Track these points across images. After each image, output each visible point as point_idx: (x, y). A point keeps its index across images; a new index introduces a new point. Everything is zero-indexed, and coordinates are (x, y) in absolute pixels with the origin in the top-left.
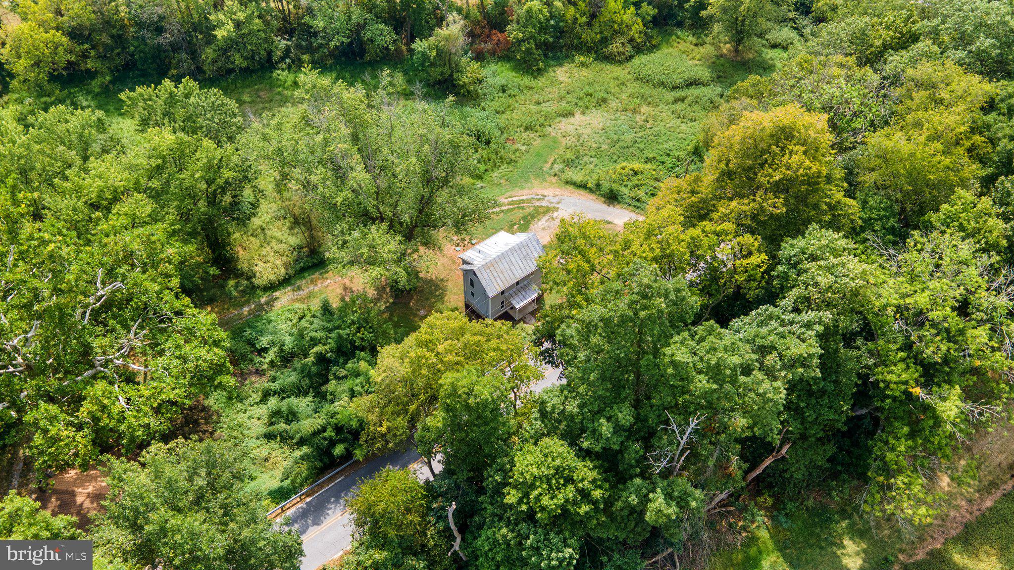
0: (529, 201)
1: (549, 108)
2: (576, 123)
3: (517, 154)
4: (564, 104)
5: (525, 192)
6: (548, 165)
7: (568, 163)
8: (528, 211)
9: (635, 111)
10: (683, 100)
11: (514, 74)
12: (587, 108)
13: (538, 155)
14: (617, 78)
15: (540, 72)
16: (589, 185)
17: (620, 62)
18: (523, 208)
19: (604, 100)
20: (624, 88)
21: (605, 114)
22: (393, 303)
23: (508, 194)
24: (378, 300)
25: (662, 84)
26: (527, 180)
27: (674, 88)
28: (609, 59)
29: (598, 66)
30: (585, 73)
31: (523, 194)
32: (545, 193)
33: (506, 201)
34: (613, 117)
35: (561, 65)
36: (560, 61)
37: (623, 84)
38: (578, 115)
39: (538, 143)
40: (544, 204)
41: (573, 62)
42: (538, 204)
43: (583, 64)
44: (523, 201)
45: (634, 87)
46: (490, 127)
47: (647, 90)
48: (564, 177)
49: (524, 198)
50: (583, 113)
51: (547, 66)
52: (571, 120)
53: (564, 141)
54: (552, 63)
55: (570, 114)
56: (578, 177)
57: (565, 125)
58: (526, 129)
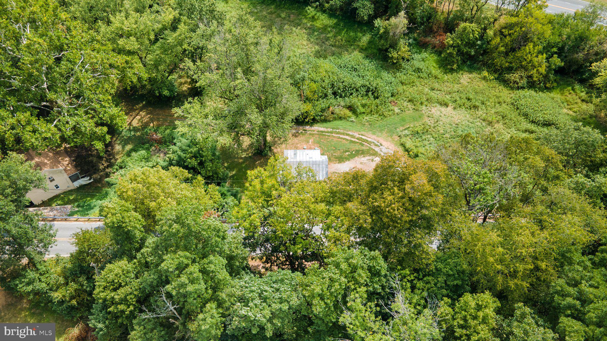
0: (369, 143)
1: (434, 95)
2: (444, 113)
3: (390, 113)
4: (448, 97)
5: (374, 137)
6: (401, 128)
7: (416, 134)
8: (364, 148)
9: (490, 123)
10: (532, 132)
11: (435, 65)
12: (460, 106)
13: (403, 120)
14: (498, 97)
15: (452, 71)
16: (411, 153)
17: (512, 88)
18: (363, 145)
19: (475, 107)
20: (497, 105)
21: (468, 116)
23: (363, 133)
25: (526, 115)
26: (381, 131)
27: (533, 122)
28: (506, 83)
29: (495, 83)
30: (483, 85)
31: (371, 137)
32: (384, 143)
33: (357, 136)
34: (471, 120)
35: (471, 72)
36: (471, 69)
37: (499, 103)
38: (450, 108)
39: (410, 112)
40: (377, 149)
41: (480, 74)
42: (373, 147)
43: (485, 78)
44: (367, 141)
45: (504, 109)
46: (385, 90)
47: (513, 115)
48: (403, 140)
49: (369, 140)
50: (455, 108)
51: (459, 68)
52: (443, 109)
53: (426, 120)
54: (466, 68)
55: (446, 105)
56: (409, 144)
57: (436, 111)
58: (410, 101)
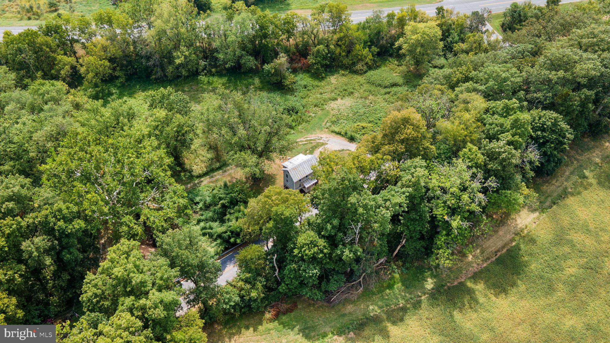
0: (314, 140)
1: (325, 96)
2: (338, 104)
3: (310, 118)
4: (333, 94)
5: (313, 135)
6: (324, 123)
7: (333, 123)
8: (314, 144)
9: (366, 98)
10: (389, 93)
11: (310, 79)
12: (344, 96)
13: (320, 119)
14: (359, 82)
15: (323, 78)
16: (342, 133)
17: (361, 74)
18: (311, 143)
19: (352, 93)
20: (362, 87)
21: (352, 99)
22: (253, 184)
23: (305, 136)
24: (246, 183)
25: (380, 85)
26: (314, 130)
27: (386, 87)
28: (356, 72)
29: (351, 75)
30: (345, 79)
31: (312, 137)
32: (322, 136)
33: (304, 140)
34: (356, 101)
35: (333, 75)
36: (332, 73)
37: (361, 85)
38: (339, 100)
39: (320, 113)
40: (321, 141)
41: (339, 73)
42: (318, 141)
43: (343, 75)
44: (312, 140)
45: (366, 86)
46: (298, 105)
47: (373, 88)
48: (331, 129)
49: (312, 138)
50: (342, 99)
51: (326, 75)
52: (336, 102)
53: (332, 112)
54: (329, 74)
55: (336, 99)
56: (337, 129)
57: (333, 105)
58: (315, 106)
